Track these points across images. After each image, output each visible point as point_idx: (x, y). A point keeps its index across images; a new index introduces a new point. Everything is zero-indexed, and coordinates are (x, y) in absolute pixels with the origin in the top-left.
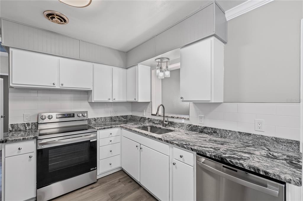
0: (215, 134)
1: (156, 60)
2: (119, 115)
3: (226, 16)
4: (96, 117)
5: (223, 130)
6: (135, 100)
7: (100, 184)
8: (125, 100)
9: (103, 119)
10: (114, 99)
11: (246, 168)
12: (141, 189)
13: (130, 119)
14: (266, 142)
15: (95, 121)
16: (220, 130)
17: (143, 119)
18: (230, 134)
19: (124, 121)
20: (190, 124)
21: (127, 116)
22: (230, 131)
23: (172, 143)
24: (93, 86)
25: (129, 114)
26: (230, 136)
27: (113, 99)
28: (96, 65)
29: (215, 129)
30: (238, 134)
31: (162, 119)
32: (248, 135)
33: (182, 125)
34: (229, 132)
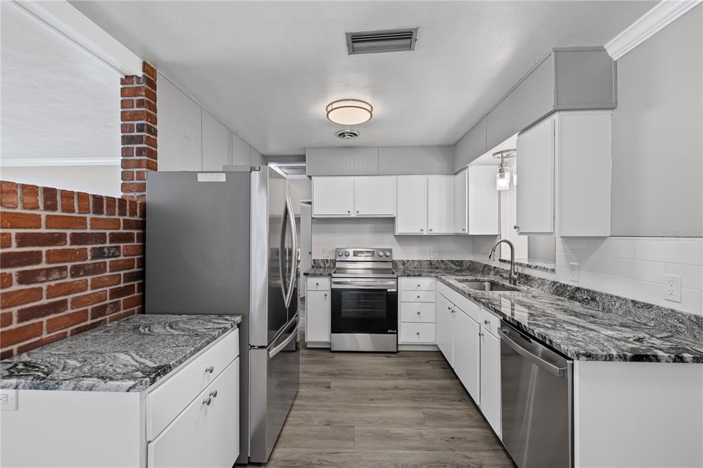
0: (593, 304)
1: (494, 155)
2: (445, 258)
3: (610, 52)
4: (404, 259)
5: (607, 295)
6: (463, 232)
7: (401, 357)
8: (452, 231)
9: (416, 263)
10: (431, 230)
11: (537, 336)
12: (457, 382)
13: (469, 268)
14: (679, 325)
15: (404, 265)
16: (601, 294)
17: (486, 269)
18: (617, 305)
19: (457, 271)
20: (556, 280)
21: (461, 262)
22: (617, 297)
23: (479, 301)
24: (397, 211)
25: (467, 257)
26: (617, 309)
27: (429, 229)
28: (400, 178)
29: (594, 292)
30: (631, 305)
31: (507, 267)
32: (648, 308)
33: (542, 282)
34: (615, 299)
